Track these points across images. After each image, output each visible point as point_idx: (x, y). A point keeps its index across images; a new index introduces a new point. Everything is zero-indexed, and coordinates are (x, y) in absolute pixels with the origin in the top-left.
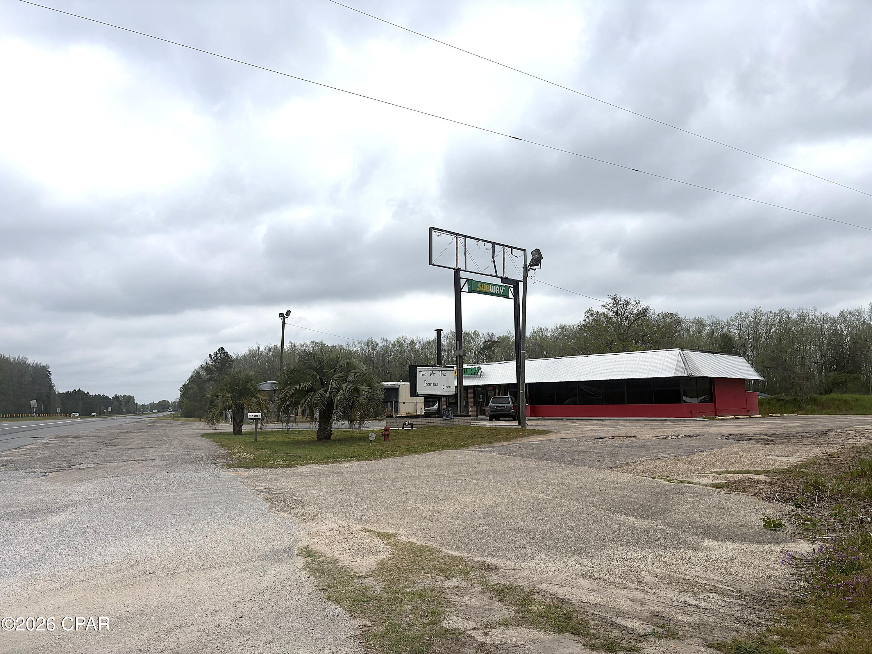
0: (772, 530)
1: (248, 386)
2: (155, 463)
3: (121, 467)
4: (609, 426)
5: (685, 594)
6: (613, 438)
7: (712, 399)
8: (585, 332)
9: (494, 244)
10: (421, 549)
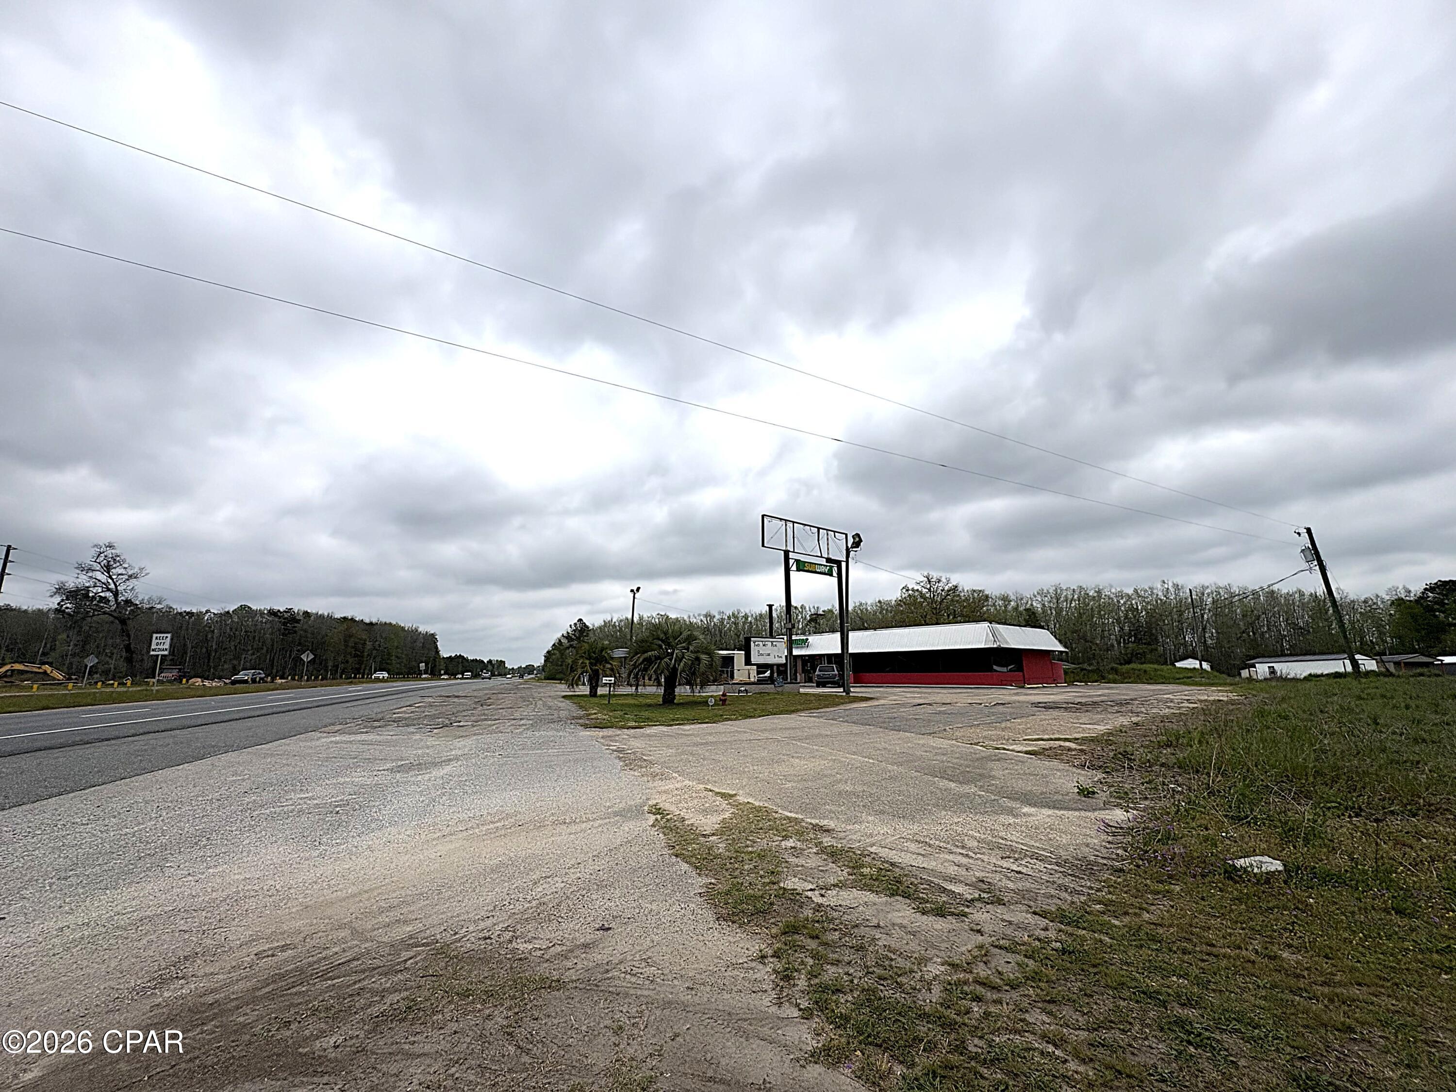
0: (1085, 797)
1: (603, 653)
2: (522, 722)
3: (494, 725)
4: (925, 693)
5: (1007, 859)
6: (930, 704)
7: (1020, 669)
8: (902, 606)
9: (819, 529)
10: (759, 809)
